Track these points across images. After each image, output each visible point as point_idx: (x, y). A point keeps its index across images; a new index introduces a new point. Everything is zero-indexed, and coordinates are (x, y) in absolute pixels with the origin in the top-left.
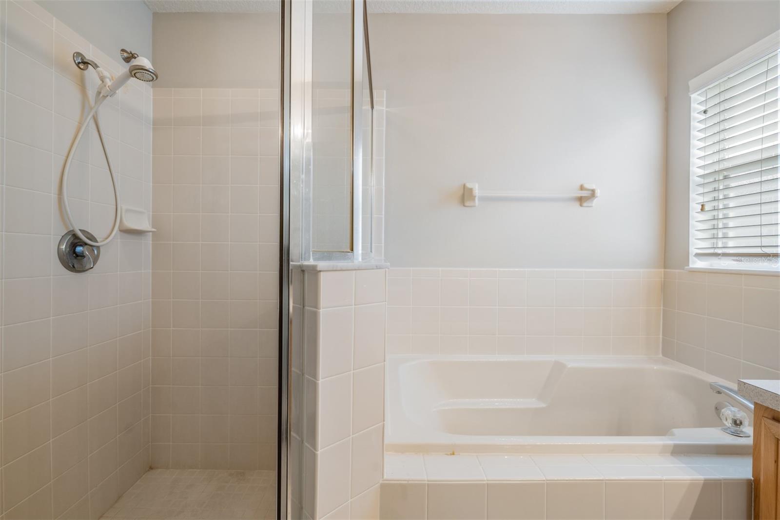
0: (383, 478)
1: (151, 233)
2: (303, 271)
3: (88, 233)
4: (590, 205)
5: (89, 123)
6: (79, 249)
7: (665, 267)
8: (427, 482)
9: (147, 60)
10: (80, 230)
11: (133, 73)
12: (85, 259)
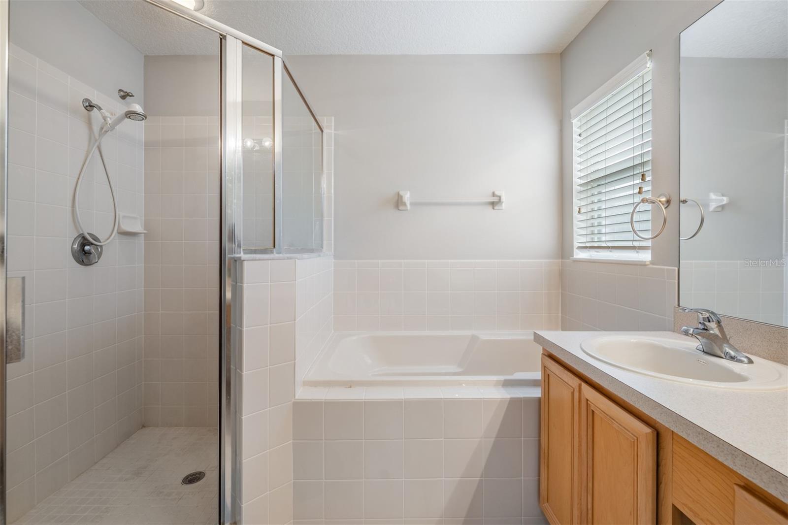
0: (295, 397)
1: (143, 235)
2: (236, 261)
3: (93, 235)
4: (500, 208)
5: (94, 152)
6: (87, 248)
7: (562, 258)
8: (324, 401)
9: (139, 106)
10: (88, 233)
11: (128, 116)
12: (92, 255)
